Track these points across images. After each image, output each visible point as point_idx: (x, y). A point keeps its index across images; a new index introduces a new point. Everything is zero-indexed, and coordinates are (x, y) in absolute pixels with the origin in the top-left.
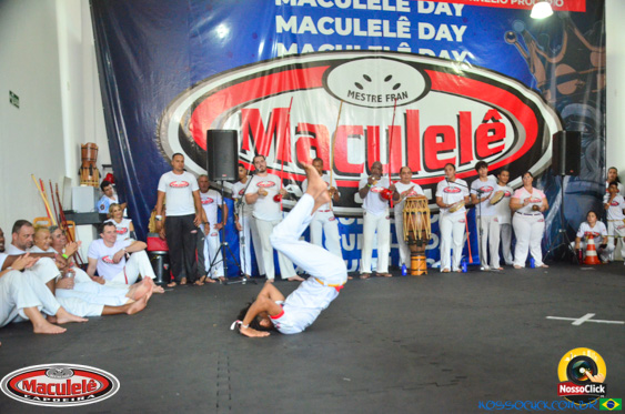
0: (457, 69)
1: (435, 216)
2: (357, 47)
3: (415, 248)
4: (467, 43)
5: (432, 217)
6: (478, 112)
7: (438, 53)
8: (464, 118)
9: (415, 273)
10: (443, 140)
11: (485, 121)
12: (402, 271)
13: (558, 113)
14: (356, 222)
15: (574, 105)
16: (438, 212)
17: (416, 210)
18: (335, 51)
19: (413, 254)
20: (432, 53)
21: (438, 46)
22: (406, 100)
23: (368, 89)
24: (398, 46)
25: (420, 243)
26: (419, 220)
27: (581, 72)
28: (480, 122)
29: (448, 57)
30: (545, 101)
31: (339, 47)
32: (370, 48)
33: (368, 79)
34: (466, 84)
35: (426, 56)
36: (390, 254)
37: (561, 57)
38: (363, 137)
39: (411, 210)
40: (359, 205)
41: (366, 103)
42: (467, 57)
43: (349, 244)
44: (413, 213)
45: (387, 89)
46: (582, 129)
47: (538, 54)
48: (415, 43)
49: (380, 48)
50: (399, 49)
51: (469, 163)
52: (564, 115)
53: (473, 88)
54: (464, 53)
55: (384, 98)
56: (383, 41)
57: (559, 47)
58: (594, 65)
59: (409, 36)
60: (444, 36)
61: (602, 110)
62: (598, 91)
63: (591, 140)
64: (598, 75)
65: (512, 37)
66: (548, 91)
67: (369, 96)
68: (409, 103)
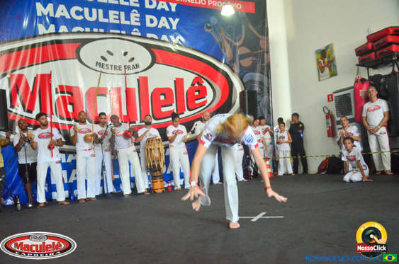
0: (173, 48)
2: (102, 30)
4: (179, 31)
6: (188, 78)
7: (160, 37)
8: (179, 83)
10: (165, 98)
11: (193, 85)
13: (241, 78)
15: (251, 74)
18: (84, 32)
20: (156, 37)
21: (159, 31)
22: (139, 70)
23: (111, 61)
24: (131, 30)
27: (254, 52)
28: (190, 86)
29: (167, 40)
30: (233, 71)
31: (88, 30)
32: (112, 31)
34: (180, 59)
35: (151, 39)
37: (241, 42)
38: (108, 96)
41: (109, 71)
42: (180, 40)
45: (125, 61)
46: (257, 89)
47: (228, 41)
48: (144, 30)
49: (118, 32)
50: (133, 33)
51: (183, 114)
52: (245, 80)
54: (178, 38)
55: (123, 68)
56: (119, 26)
57: (240, 35)
58: (262, 47)
59: (139, 24)
60: (164, 25)
61: (269, 77)
62: (265, 64)
63: (263, 96)
64: (265, 55)
65: (209, 28)
66: (235, 64)
67: (112, 66)
68: (141, 71)
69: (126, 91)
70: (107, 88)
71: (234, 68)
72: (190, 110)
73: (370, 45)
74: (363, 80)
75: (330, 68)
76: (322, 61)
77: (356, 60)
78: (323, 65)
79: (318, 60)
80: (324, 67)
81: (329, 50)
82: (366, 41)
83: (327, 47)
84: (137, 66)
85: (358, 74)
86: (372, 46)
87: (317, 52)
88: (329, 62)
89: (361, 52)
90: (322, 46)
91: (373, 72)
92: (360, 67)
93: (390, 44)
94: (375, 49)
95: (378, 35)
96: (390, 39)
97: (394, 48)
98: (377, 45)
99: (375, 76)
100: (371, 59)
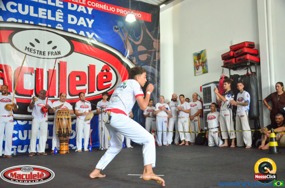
1: (74, 120)
2: (32, 23)
3: (62, 138)
4: (94, 29)
5: (72, 121)
6: (99, 65)
7: (78, 32)
8: (91, 68)
9: (62, 152)
10: (80, 80)
11: (102, 71)
14: (28, 123)
15: (146, 66)
16: (76, 119)
17: (63, 117)
18: (17, 23)
19: (61, 142)
21: (78, 28)
22: (59, 56)
23: (38, 47)
24: (56, 25)
25: (65, 136)
26: (65, 122)
27: (149, 51)
28: (100, 71)
29: (84, 35)
31: (20, 21)
32: (40, 24)
34: (93, 50)
35: (72, 33)
36: (47, 143)
37: (140, 42)
38: (34, 74)
39: (60, 117)
40: (30, 114)
42: (94, 36)
43: (23, 136)
44: (61, 119)
45: (49, 48)
47: (130, 41)
48: (66, 25)
49: (45, 25)
50: (57, 27)
51: (93, 92)
53: (97, 53)
54: (93, 34)
55: (47, 53)
56: (47, 21)
57: (139, 37)
58: (155, 48)
59: (62, 21)
60: (82, 23)
61: (159, 70)
62: (157, 60)
63: (154, 84)
64: (157, 53)
65: (117, 29)
66: (135, 58)
67: (38, 51)
68: (62, 57)
69: (48, 72)
70: (33, 68)
71: (134, 61)
72: (99, 90)
73: (232, 53)
74: (226, 77)
75: (203, 67)
76: (198, 62)
77: (222, 63)
78: (198, 64)
79: (194, 61)
80: (199, 66)
82: (229, 50)
83: (202, 52)
84: (59, 53)
85: (222, 73)
86: (233, 54)
87: (194, 55)
88: (203, 63)
89: (225, 57)
90: (198, 51)
91: (233, 73)
92: (225, 69)
93: (246, 54)
94: (235, 56)
95: (237, 46)
96: (246, 50)
97: (248, 56)
98: (237, 54)
99: (235, 75)
100: (232, 63)
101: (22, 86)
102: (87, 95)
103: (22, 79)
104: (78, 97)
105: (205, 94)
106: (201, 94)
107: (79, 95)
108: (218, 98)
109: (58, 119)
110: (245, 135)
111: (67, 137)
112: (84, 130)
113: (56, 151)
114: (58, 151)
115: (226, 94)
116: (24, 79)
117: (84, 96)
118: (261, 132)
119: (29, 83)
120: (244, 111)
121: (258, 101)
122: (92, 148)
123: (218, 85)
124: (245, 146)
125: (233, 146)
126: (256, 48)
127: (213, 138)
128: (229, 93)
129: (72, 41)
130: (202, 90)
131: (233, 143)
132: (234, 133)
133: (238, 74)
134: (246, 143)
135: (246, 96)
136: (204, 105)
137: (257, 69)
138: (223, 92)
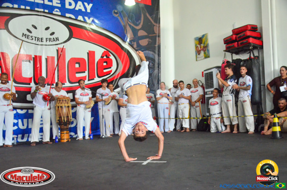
0: (88, 27)
2: (28, 8)
3: (63, 127)
4: (93, 14)
5: (72, 109)
6: (99, 51)
7: (77, 17)
8: (91, 54)
9: (63, 141)
10: (79, 66)
11: (102, 57)
12: (55, 140)
14: (27, 111)
15: (147, 51)
16: (76, 106)
17: (63, 105)
18: (13, 8)
19: (61, 130)
20: (73, 17)
21: (76, 13)
22: (57, 42)
23: (35, 33)
24: (53, 10)
25: (65, 124)
26: (65, 110)
27: (150, 35)
28: (100, 58)
29: (82, 20)
30: (134, 48)
31: (16, 6)
32: (36, 9)
33: (35, 28)
34: (92, 36)
35: (70, 18)
37: (140, 27)
38: (32, 62)
39: (60, 105)
42: (93, 21)
43: (23, 125)
44: (61, 107)
46: (150, 64)
47: (130, 26)
48: (63, 10)
49: (42, 10)
50: (54, 13)
51: (94, 79)
54: (91, 19)
55: (44, 40)
56: (44, 6)
57: (139, 21)
58: (156, 32)
59: (59, 6)
60: (80, 8)
61: (159, 55)
62: (157, 45)
63: (154, 70)
64: (157, 38)
65: (116, 13)
66: (135, 43)
67: (36, 37)
68: (60, 44)
69: (47, 59)
70: (31, 56)
71: (135, 46)
72: (99, 77)
73: (234, 36)
74: (228, 62)
75: (205, 51)
76: (199, 46)
77: (224, 47)
78: (200, 49)
79: (196, 45)
80: (200, 51)
81: (204, 37)
82: (231, 33)
83: (203, 36)
85: (225, 57)
86: (236, 38)
87: (196, 39)
88: (204, 47)
89: (227, 41)
90: (200, 35)
91: (236, 57)
92: (226, 53)
93: (248, 37)
94: (238, 40)
95: (239, 29)
96: (248, 33)
97: (251, 40)
98: (239, 37)
99: (237, 59)
100: (234, 47)
101: (21, 74)
102: (87, 82)
103: (20, 67)
104: (77, 84)
105: (207, 80)
106: (203, 80)
107: (79, 82)
108: (220, 83)
109: (58, 107)
110: (247, 120)
111: (68, 125)
112: (84, 119)
113: (57, 140)
114: (59, 139)
115: (229, 78)
116: (22, 66)
117: (84, 83)
118: (264, 117)
119: (27, 71)
120: (246, 96)
121: (260, 85)
122: (93, 136)
123: (220, 69)
124: (247, 131)
125: (235, 131)
126: (258, 31)
127: (215, 123)
128: (232, 77)
129: (71, 27)
130: (204, 75)
131: (235, 129)
132: (236, 118)
133: (241, 58)
134: (248, 128)
135: (248, 80)
136: (206, 90)
137: (260, 53)
138: (225, 77)
